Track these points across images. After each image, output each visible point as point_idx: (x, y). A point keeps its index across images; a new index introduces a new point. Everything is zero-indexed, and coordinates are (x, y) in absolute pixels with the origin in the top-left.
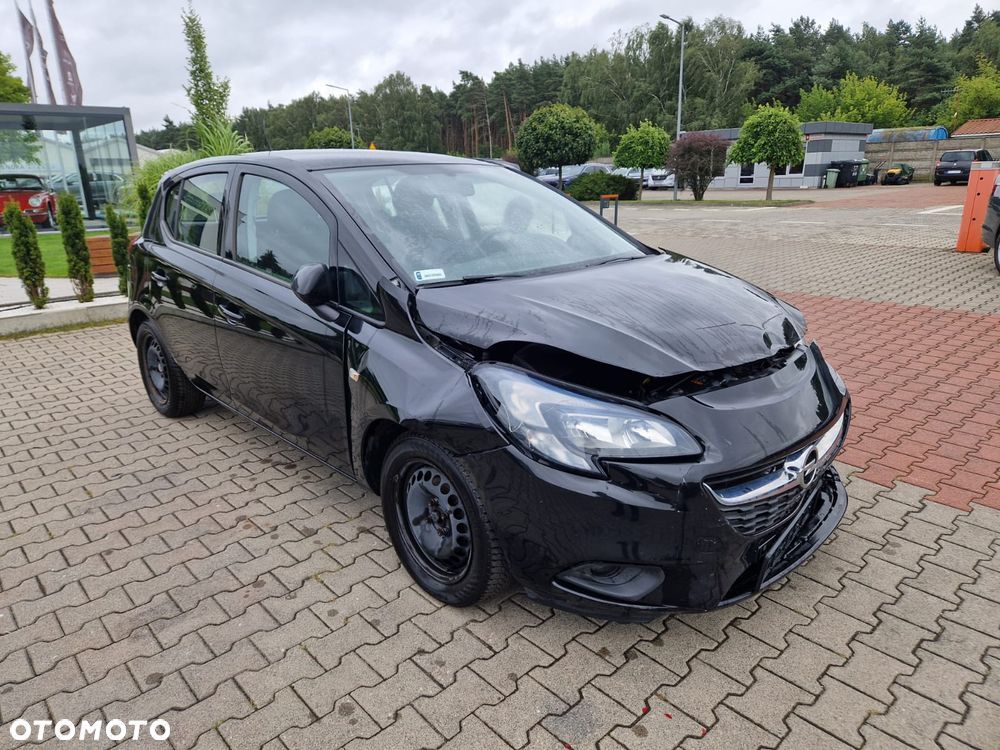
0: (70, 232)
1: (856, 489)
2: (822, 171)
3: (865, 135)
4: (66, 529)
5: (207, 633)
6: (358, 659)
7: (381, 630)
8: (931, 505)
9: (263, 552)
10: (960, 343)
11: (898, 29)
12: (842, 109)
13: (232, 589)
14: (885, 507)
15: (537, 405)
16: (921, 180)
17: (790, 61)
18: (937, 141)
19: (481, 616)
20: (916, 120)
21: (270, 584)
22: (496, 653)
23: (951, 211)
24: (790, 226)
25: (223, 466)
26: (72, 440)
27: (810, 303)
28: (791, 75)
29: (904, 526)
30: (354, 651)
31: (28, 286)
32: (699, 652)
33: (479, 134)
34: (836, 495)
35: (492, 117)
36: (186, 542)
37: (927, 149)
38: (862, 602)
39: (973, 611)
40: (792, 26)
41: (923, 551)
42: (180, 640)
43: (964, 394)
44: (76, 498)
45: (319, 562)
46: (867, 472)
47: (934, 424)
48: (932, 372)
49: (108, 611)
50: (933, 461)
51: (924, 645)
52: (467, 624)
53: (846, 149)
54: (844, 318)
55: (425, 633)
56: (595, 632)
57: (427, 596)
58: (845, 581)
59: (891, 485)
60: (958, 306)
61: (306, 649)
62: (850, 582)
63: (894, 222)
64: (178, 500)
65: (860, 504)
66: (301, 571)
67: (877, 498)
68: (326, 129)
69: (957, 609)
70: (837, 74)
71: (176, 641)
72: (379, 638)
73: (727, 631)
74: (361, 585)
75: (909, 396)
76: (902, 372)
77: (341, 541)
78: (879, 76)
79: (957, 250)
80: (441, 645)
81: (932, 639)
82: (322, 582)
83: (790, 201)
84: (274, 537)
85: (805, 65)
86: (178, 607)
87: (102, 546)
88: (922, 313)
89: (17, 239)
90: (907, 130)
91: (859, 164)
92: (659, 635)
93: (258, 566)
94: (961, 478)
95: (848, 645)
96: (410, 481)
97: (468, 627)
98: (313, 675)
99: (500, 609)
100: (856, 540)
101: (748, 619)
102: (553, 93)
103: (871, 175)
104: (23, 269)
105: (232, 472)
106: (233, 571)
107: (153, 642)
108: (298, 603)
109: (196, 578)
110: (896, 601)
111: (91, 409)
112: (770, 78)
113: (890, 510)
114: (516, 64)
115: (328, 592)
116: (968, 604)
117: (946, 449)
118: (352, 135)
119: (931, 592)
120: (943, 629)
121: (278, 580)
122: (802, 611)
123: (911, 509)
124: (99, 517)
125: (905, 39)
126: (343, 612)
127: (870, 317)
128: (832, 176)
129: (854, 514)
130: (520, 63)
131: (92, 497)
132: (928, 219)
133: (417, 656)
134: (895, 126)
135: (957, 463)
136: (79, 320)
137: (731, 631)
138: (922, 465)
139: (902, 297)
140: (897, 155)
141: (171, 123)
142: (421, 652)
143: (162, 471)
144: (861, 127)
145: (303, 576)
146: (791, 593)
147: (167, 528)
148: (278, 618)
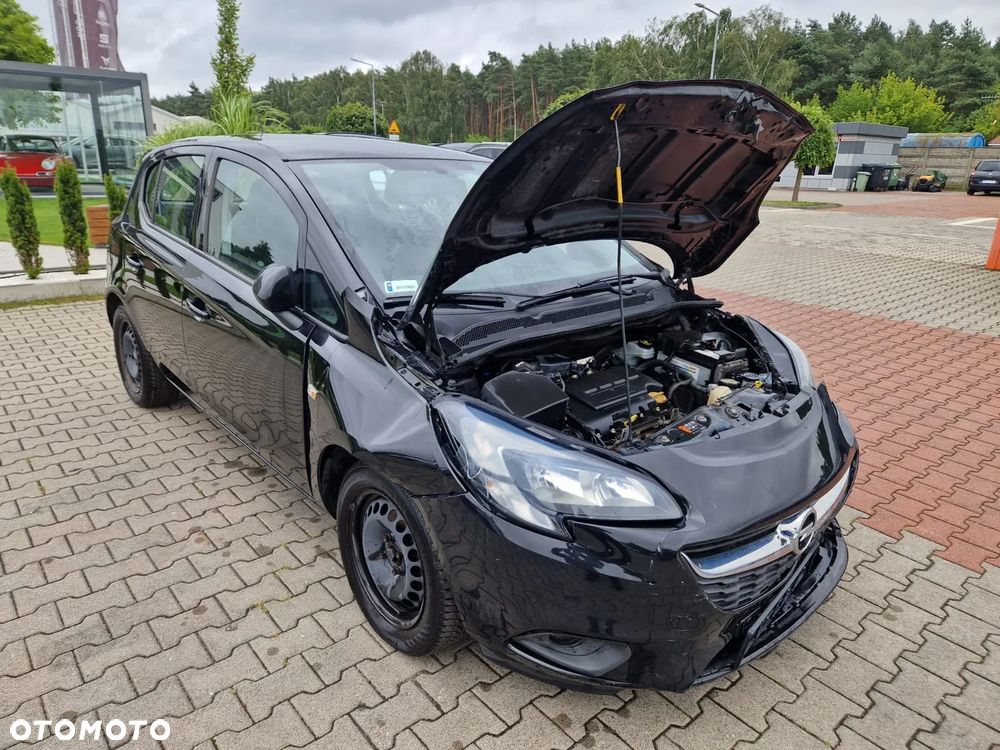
0: (67, 201)
1: (859, 540)
2: (853, 174)
3: (899, 138)
4: (10, 530)
5: (134, 666)
6: (291, 710)
7: (321, 676)
8: (939, 563)
9: (211, 571)
10: (983, 374)
11: (941, 30)
12: (878, 110)
13: (170, 614)
14: (889, 561)
15: (500, 449)
16: (954, 188)
17: (829, 57)
18: (974, 148)
19: (433, 667)
20: (953, 125)
21: (212, 612)
22: (443, 714)
23: (983, 223)
24: (815, 231)
25: (186, 466)
26: (38, 426)
27: (827, 318)
28: (828, 72)
29: (908, 586)
30: (289, 700)
31: (22, 255)
32: (669, 728)
33: (505, 116)
34: (835, 552)
35: (518, 100)
36: (132, 554)
37: (962, 157)
38: (854, 676)
39: (979, 696)
40: (832, 21)
41: (927, 618)
42: (104, 672)
43: (984, 433)
44: (29, 494)
45: (270, 588)
46: (873, 519)
47: (950, 467)
48: (951, 405)
49: (33, 631)
50: (945, 511)
51: (921, 737)
52: (417, 675)
53: (878, 153)
54: (861, 338)
55: (370, 683)
56: (555, 696)
57: (378, 638)
58: (838, 650)
59: (896, 534)
60: (984, 331)
61: (236, 694)
62: (843, 651)
63: (923, 233)
64: (133, 504)
65: (862, 556)
66: (248, 597)
67: (882, 550)
68: (349, 104)
69: (961, 693)
70: (875, 74)
71: (99, 673)
72: (318, 685)
73: (702, 704)
74: (309, 619)
75: (925, 431)
76: (920, 402)
77: (295, 564)
78: (918, 79)
79: (985, 268)
80: (385, 700)
81: (930, 730)
82: (268, 612)
83: (816, 204)
84: (226, 555)
85: (842, 62)
86: (109, 632)
87: (41, 553)
88: (946, 336)
89: (13, 206)
90: (943, 136)
91: (891, 168)
92: (626, 703)
93: (204, 588)
94: (974, 532)
95: (835, 730)
96: (367, 512)
97: (417, 679)
98: (240, 727)
99: (455, 659)
100: (855, 601)
101: (727, 690)
102: (582, 78)
103: (902, 180)
104: (17, 237)
105: (195, 474)
106: (175, 593)
107: (75, 673)
108: (238, 636)
109: (135, 598)
110: (893, 679)
111: (65, 393)
112: (806, 73)
113: (896, 566)
114: (546, 47)
115: (271, 624)
116: (974, 690)
117: (960, 496)
118: (375, 112)
119: (933, 670)
120: (944, 718)
121: (221, 606)
122: (788, 685)
123: (918, 566)
124: (47, 518)
125: (949, 41)
126: (284, 651)
127: (890, 337)
128: (863, 179)
129: (855, 568)
130: (550, 47)
131: (44, 494)
132: (958, 231)
133: (357, 712)
134: (931, 131)
135: (972, 514)
136: (72, 293)
137: (707, 704)
138: (933, 513)
139: (925, 317)
140: (932, 161)
141: (196, 90)
142: (362, 706)
143: (123, 468)
144: (896, 130)
145: (249, 603)
146: (777, 661)
147: (115, 536)
148: (213, 654)
